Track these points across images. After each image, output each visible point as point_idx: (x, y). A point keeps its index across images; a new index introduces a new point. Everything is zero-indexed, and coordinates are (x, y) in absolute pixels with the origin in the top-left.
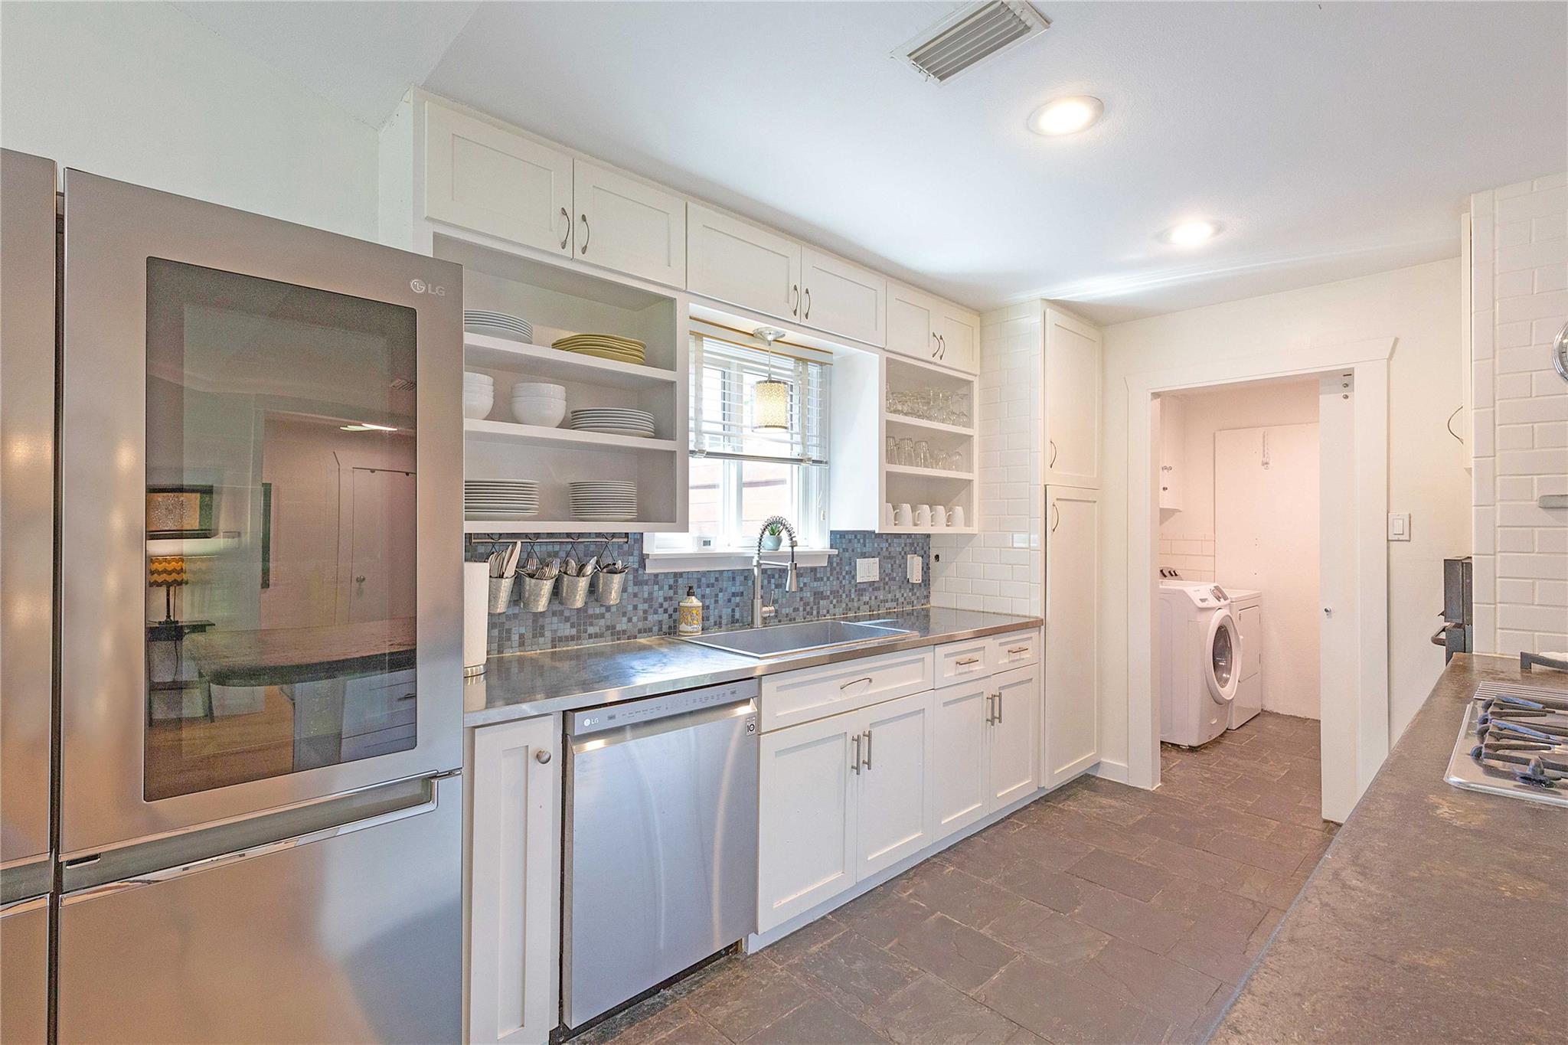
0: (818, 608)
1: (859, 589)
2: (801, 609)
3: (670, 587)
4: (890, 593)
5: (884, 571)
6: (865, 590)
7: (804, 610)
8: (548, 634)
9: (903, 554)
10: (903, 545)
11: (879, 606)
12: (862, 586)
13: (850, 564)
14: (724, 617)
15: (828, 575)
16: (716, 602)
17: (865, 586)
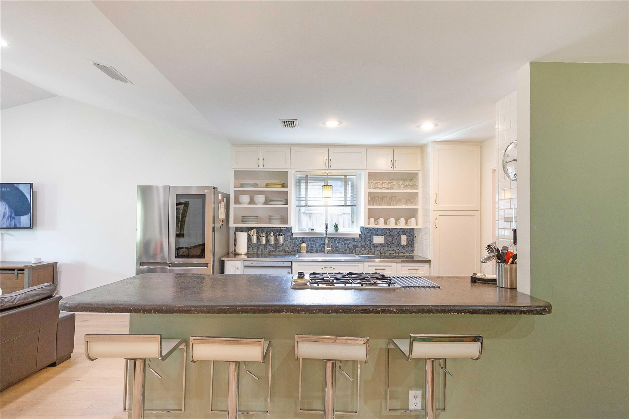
0: (355, 250)
1: (375, 246)
2: (348, 250)
3: (301, 241)
4: (391, 248)
5: (388, 240)
6: (378, 246)
7: (349, 250)
8: (267, 249)
9: (398, 235)
10: (398, 232)
11: (385, 252)
12: (376, 245)
13: (370, 237)
14: (318, 250)
15: (360, 240)
16: (316, 246)
17: (378, 245)
